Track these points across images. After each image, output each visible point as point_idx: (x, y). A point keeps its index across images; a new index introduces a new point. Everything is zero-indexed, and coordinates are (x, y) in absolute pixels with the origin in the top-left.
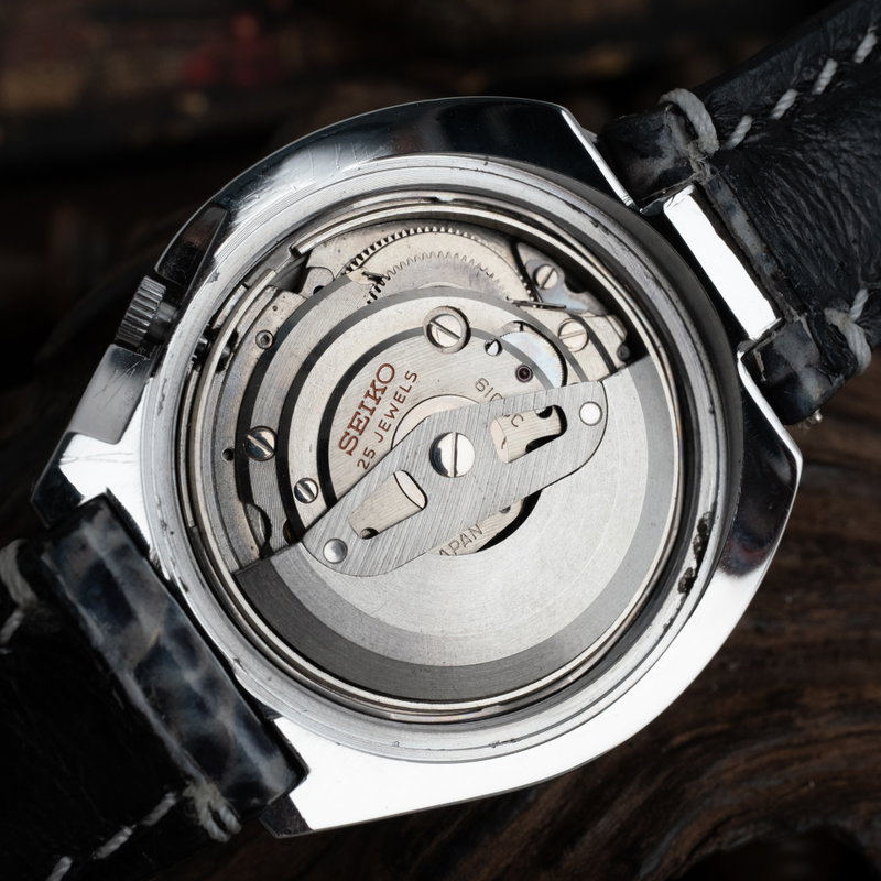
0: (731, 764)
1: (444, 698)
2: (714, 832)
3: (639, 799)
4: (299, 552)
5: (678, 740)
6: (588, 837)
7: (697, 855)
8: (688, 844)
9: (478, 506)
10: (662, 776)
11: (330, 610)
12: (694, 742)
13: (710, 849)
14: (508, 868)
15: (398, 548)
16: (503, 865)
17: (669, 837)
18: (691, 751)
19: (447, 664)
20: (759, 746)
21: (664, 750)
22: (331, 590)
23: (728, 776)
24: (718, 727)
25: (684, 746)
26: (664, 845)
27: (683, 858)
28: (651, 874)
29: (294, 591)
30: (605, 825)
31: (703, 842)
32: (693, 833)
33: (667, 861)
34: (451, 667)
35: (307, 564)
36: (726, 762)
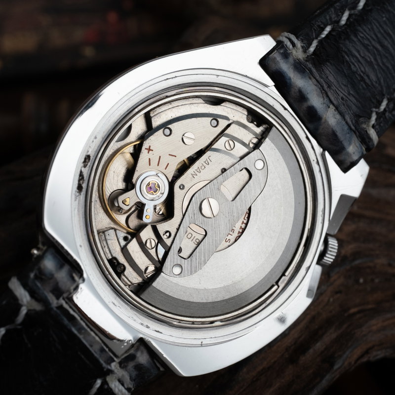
0: (376, 323)
1: (242, 306)
2: (367, 352)
3: (334, 336)
4: (163, 277)
5: (352, 311)
6: (311, 351)
7: (359, 362)
8: (355, 357)
9: (228, 225)
10: (345, 326)
11: (184, 294)
12: (359, 312)
13: (365, 359)
14: (275, 362)
15: (202, 256)
16: (272, 361)
17: (347, 353)
18: (358, 316)
19: (239, 293)
20: (389, 315)
21: (346, 315)
22: (182, 286)
23: (374, 328)
24: (370, 306)
25: (354, 314)
26: (345, 356)
27: (353, 363)
28: (339, 368)
29: (167, 293)
30: (319, 346)
31: (362, 356)
32: (358, 352)
33: (346, 363)
34: (241, 294)
35: (168, 280)
36: (373, 322)
